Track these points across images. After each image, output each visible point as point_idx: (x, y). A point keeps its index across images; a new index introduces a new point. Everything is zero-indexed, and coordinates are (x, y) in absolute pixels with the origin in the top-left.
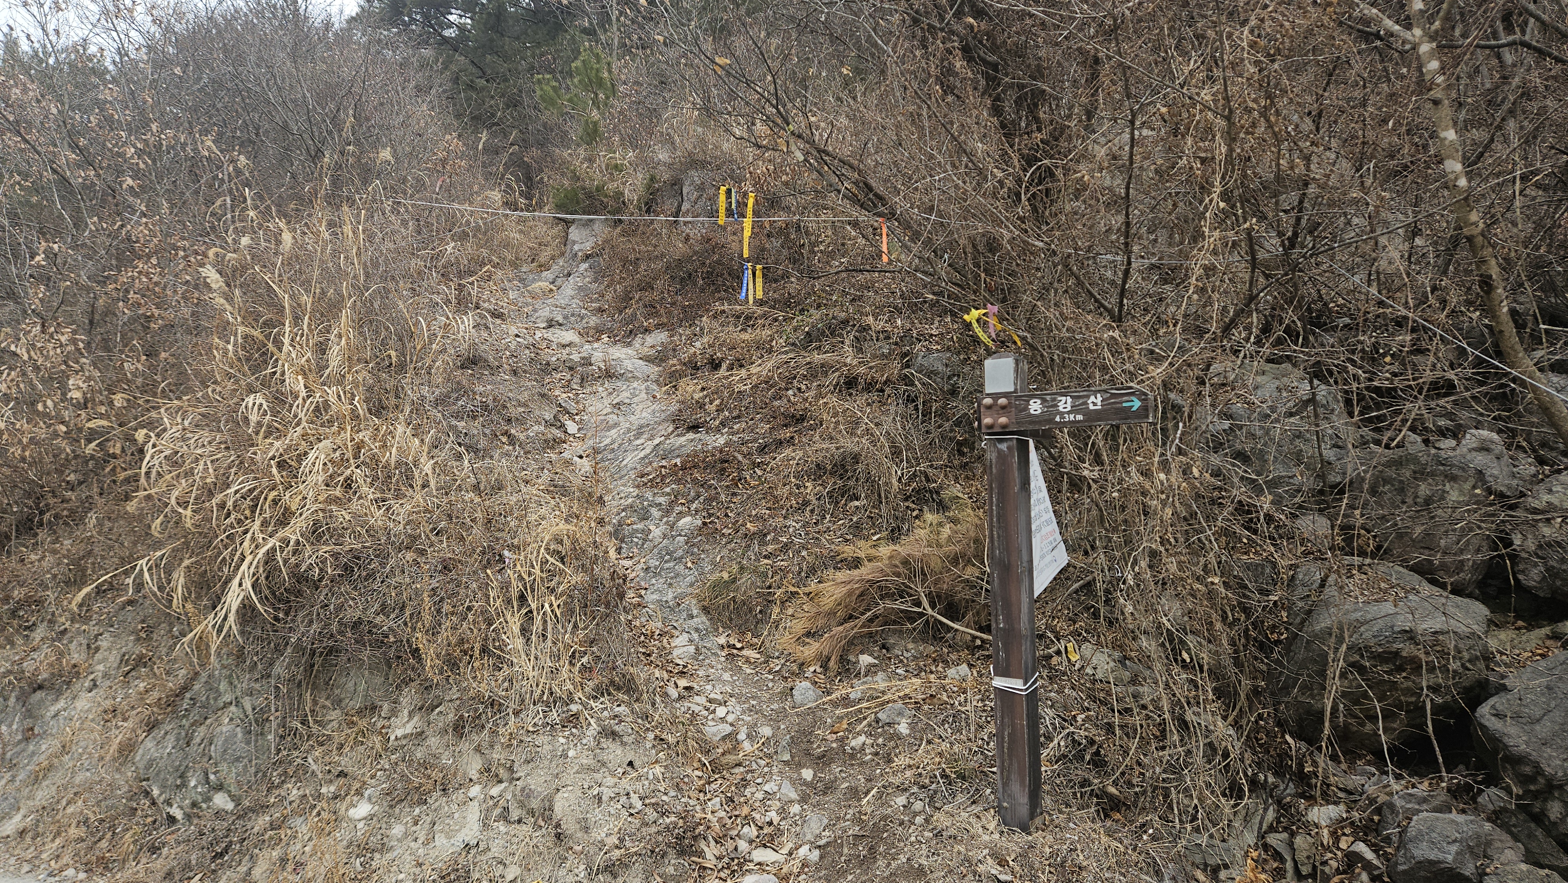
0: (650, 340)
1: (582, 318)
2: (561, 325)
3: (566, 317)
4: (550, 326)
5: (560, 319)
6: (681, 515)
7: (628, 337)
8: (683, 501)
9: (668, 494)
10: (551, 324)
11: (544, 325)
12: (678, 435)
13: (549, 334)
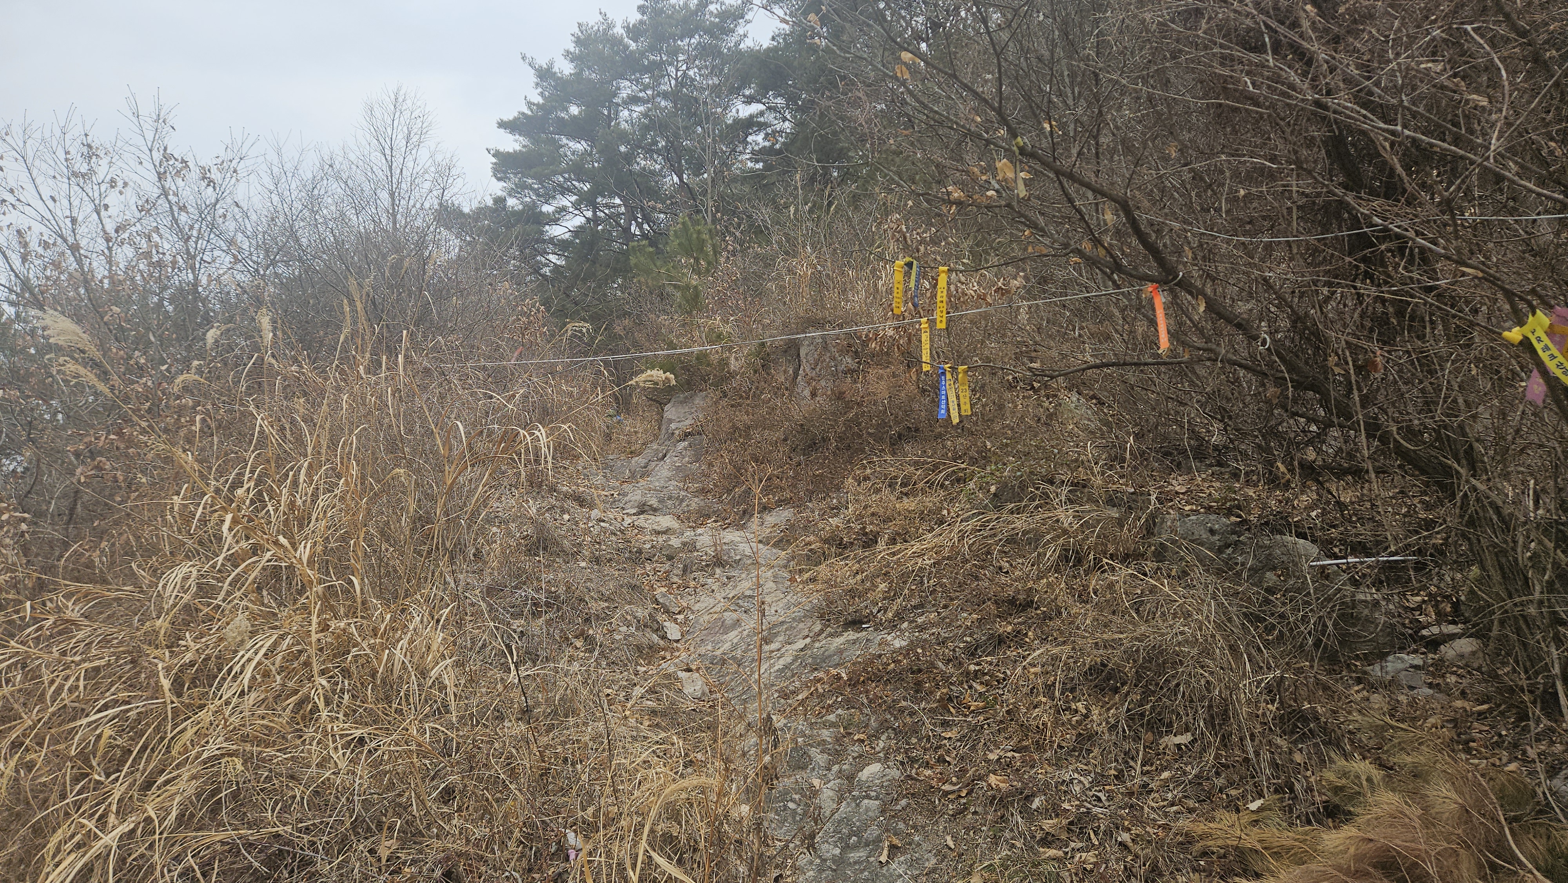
0: (771, 519)
1: (682, 501)
2: (655, 510)
3: (661, 501)
4: (642, 512)
5: (654, 502)
6: (862, 760)
7: (741, 519)
8: (862, 736)
9: (833, 725)
10: (643, 509)
11: (634, 511)
12: (831, 635)
13: (641, 521)
